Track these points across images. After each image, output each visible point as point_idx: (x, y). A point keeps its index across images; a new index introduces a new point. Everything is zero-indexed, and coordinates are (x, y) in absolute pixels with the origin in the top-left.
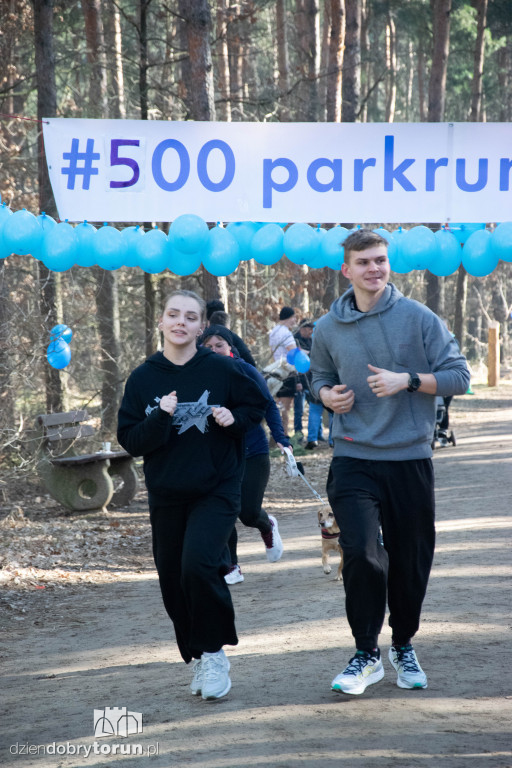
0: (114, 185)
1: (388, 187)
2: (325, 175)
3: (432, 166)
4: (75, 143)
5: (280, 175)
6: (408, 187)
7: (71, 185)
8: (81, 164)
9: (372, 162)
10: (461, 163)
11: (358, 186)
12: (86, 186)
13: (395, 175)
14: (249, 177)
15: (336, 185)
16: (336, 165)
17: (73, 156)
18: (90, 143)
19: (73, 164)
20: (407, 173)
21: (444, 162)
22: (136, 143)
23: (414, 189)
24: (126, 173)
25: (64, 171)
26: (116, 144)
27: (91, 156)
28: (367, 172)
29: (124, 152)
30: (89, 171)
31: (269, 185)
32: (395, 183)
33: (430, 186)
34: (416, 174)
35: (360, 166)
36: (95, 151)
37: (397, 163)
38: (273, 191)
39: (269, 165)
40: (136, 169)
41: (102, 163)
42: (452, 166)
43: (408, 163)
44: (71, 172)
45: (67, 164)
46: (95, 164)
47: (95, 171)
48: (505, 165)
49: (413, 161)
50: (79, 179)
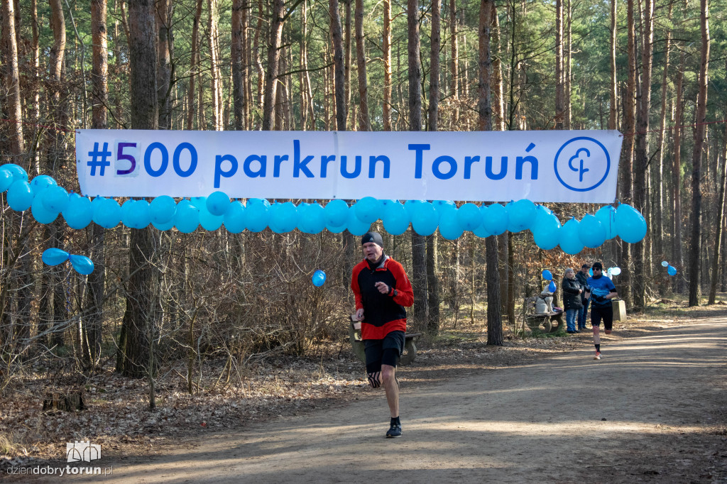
0: (120, 172)
1: (296, 174)
2: (256, 166)
3: (325, 161)
4: (96, 145)
5: (226, 166)
6: (309, 174)
7: (93, 173)
8: (99, 159)
9: (286, 158)
10: (344, 159)
11: (276, 174)
12: (102, 173)
13: (301, 167)
14: (206, 168)
15: (262, 173)
16: (263, 160)
17: (94, 154)
18: (106, 145)
19: (95, 159)
20: (309, 166)
21: (333, 158)
22: (134, 145)
23: (313, 176)
24: (126, 164)
25: (89, 163)
26: (121, 146)
27: (106, 153)
28: (283, 164)
29: (126, 151)
30: (104, 164)
31: (218, 172)
32: (301, 172)
33: (323, 174)
34: (314, 166)
35: (278, 160)
36: (108, 150)
37: (302, 159)
38: (221, 176)
39: (219, 160)
40: (134, 162)
41: (112, 159)
42: (338, 161)
43: (309, 158)
44: (93, 164)
45: (91, 159)
46: (108, 159)
47: (108, 164)
48: (373, 160)
49: (312, 157)
50: (98, 168)
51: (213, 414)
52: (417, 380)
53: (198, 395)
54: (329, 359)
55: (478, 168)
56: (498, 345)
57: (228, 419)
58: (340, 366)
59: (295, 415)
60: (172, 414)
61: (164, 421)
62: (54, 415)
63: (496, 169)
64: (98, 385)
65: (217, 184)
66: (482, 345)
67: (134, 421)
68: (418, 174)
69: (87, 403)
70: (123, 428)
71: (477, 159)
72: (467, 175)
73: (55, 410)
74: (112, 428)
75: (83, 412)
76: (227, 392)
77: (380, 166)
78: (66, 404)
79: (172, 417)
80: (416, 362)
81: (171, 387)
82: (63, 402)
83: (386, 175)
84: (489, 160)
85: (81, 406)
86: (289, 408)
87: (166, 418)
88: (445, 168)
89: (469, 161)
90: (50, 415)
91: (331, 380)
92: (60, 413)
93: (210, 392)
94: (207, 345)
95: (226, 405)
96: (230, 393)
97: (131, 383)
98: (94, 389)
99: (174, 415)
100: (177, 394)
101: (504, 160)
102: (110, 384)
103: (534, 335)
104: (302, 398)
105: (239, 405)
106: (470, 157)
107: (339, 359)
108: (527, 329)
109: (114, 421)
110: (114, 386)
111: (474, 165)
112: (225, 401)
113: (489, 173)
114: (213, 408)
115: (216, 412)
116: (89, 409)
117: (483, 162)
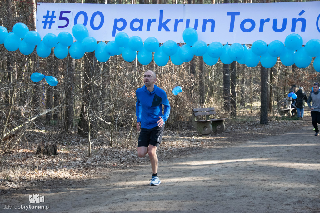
0: (60, 27)
1: (160, 29)
2: (136, 25)
3: (177, 22)
4: (48, 12)
5: (120, 25)
6: (167, 29)
7: (45, 27)
8: (49, 20)
9: (154, 20)
10: (188, 21)
11: (148, 29)
12: (50, 28)
13: (163, 25)
14: (109, 25)
15: (140, 28)
16: (141, 22)
17: (47, 17)
18: (53, 12)
19: (47, 19)
20: (167, 25)
21: (182, 20)
22: (69, 12)
23: (169, 31)
24: (64, 23)
25: (43, 22)
26: (62, 13)
27: (53, 17)
28: (153, 24)
29: (64, 15)
30: (51, 22)
31: (115, 28)
32: (163, 28)
33: (175, 29)
34: (171, 25)
35: (150, 22)
36: (55, 15)
37: (164, 21)
38: (117, 30)
39: (116, 21)
40: (68, 21)
41: (56, 20)
42: (185, 22)
43: (168, 21)
44: (45, 23)
45: (44, 19)
46: (54, 20)
47: (54, 22)
48: (205, 22)
49: (170, 20)
50: (48, 25)
51: (121, 159)
52: (225, 142)
53: (115, 148)
54: (182, 130)
55: (268, 26)
56: (266, 124)
57: (128, 163)
58: (187, 133)
59: (163, 161)
60: (99, 159)
61: (95, 163)
62: (41, 157)
63: (279, 26)
64: (68, 141)
65: (114, 34)
66: (257, 124)
67: (80, 162)
68: (232, 29)
69: (58, 151)
70: (73, 166)
71: (268, 20)
72: (261, 30)
73: (42, 155)
74: (67, 166)
75: (56, 156)
76: (130, 147)
77: (209, 25)
78: (47, 151)
79: (99, 160)
80: (225, 132)
81: (103, 143)
82: (46, 151)
83: (213, 30)
84: (275, 21)
85: (55, 153)
86: (160, 156)
87: (96, 161)
88: (248, 25)
89: (263, 22)
90: (39, 157)
91: (182, 141)
92: (44, 157)
93: (121, 146)
94: (120, 123)
95: (128, 154)
96: (131, 147)
97: (84, 140)
98: (66, 143)
99: (100, 160)
100: (105, 147)
101: (285, 21)
102: (73, 141)
103: (283, 119)
104: (167, 151)
105: (135, 154)
106: (264, 19)
107: (187, 130)
108: (279, 116)
109: (70, 162)
110: (75, 142)
111: (266, 24)
112: (128, 152)
113: (275, 29)
114: (121, 156)
115: (122, 158)
116: (59, 155)
117: (271, 22)
